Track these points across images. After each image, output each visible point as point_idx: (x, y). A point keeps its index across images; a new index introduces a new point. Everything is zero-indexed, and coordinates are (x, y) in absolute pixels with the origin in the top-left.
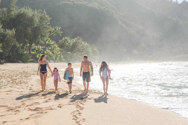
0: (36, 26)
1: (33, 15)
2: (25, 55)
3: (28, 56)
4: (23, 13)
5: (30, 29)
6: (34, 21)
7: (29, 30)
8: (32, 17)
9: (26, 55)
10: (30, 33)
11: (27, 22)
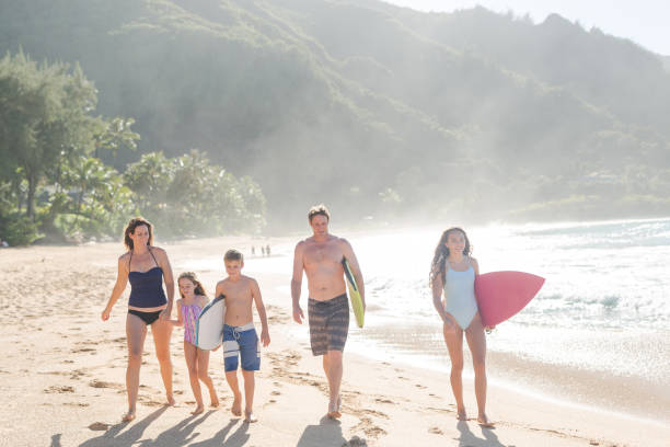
0: (52, 119)
1: (44, 85)
2: (15, 222)
3: (27, 222)
4: (9, 79)
5: (35, 132)
6: (47, 101)
7: (30, 137)
8: (38, 92)
9: (20, 221)
10: (33, 146)
11: (20, 108)
